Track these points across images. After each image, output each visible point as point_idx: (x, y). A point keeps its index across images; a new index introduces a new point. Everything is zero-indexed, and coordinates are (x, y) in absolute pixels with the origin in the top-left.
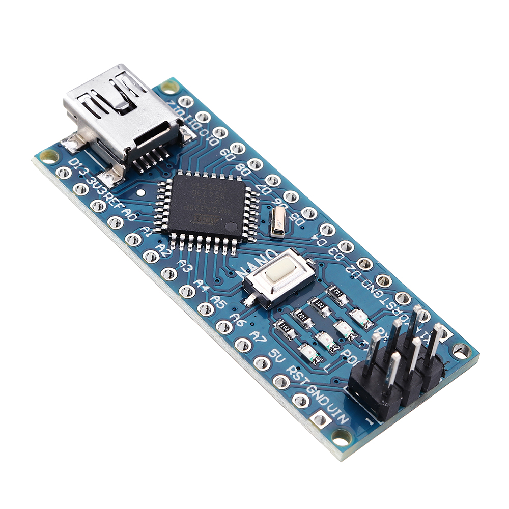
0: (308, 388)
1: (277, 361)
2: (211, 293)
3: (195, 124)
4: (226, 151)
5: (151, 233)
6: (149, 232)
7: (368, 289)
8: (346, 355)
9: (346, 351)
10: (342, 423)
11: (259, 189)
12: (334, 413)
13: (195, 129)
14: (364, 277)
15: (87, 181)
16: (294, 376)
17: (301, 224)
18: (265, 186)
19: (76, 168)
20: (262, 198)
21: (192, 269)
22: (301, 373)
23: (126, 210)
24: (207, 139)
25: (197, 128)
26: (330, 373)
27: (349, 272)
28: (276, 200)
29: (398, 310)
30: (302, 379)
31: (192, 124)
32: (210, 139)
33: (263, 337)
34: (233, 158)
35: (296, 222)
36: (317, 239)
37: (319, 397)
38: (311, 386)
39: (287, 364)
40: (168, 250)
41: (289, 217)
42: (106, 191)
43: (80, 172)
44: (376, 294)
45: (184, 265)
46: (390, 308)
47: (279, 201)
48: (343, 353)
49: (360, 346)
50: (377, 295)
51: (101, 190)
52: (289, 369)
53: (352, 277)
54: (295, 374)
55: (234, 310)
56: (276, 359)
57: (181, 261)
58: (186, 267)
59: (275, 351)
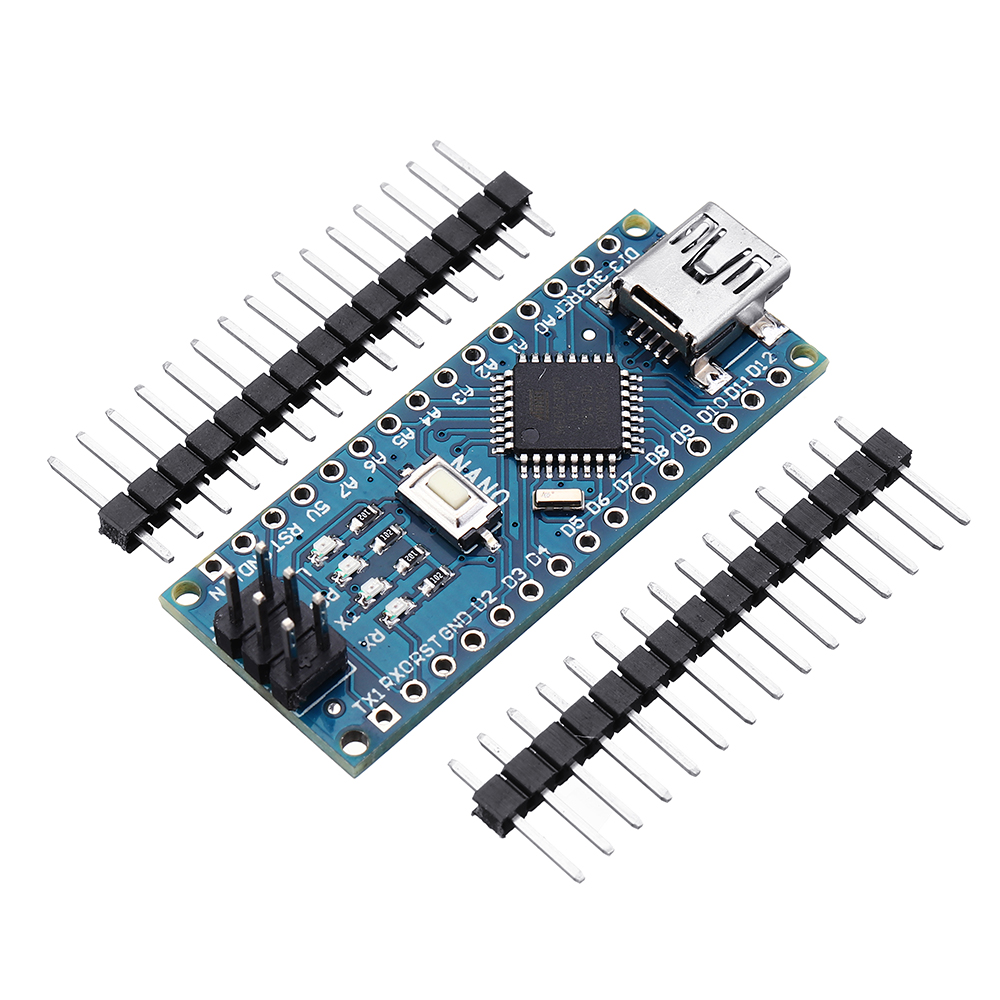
1: (309, 511)
2: (418, 428)
3: (736, 391)
4: (690, 432)
5: (515, 351)
6: (518, 350)
7: (455, 620)
8: (329, 595)
9: (336, 593)
10: (210, 592)
11: (623, 477)
13: (726, 391)
14: (476, 614)
15: (600, 272)
16: (284, 533)
17: (565, 532)
18: (631, 484)
19: (621, 256)
20: (607, 481)
21: (459, 403)
22: (291, 541)
23: (553, 319)
24: (708, 408)
25: (728, 394)
27: (483, 595)
28: (606, 499)
29: (421, 659)
30: (281, 543)
31: (737, 388)
32: (709, 411)
33: (349, 493)
34: (677, 441)
35: (567, 524)
36: (540, 553)
38: (271, 554)
39: (305, 523)
40: (489, 373)
41: (575, 517)
43: (614, 262)
44: (445, 630)
45: (465, 394)
46: (424, 649)
48: (332, 591)
49: (348, 612)
50: (447, 632)
51: (587, 289)
52: (296, 526)
54: (289, 533)
55: (394, 457)
56: (312, 511)
57: (471, 390)
58: (461, 397)
59: (326, 508)
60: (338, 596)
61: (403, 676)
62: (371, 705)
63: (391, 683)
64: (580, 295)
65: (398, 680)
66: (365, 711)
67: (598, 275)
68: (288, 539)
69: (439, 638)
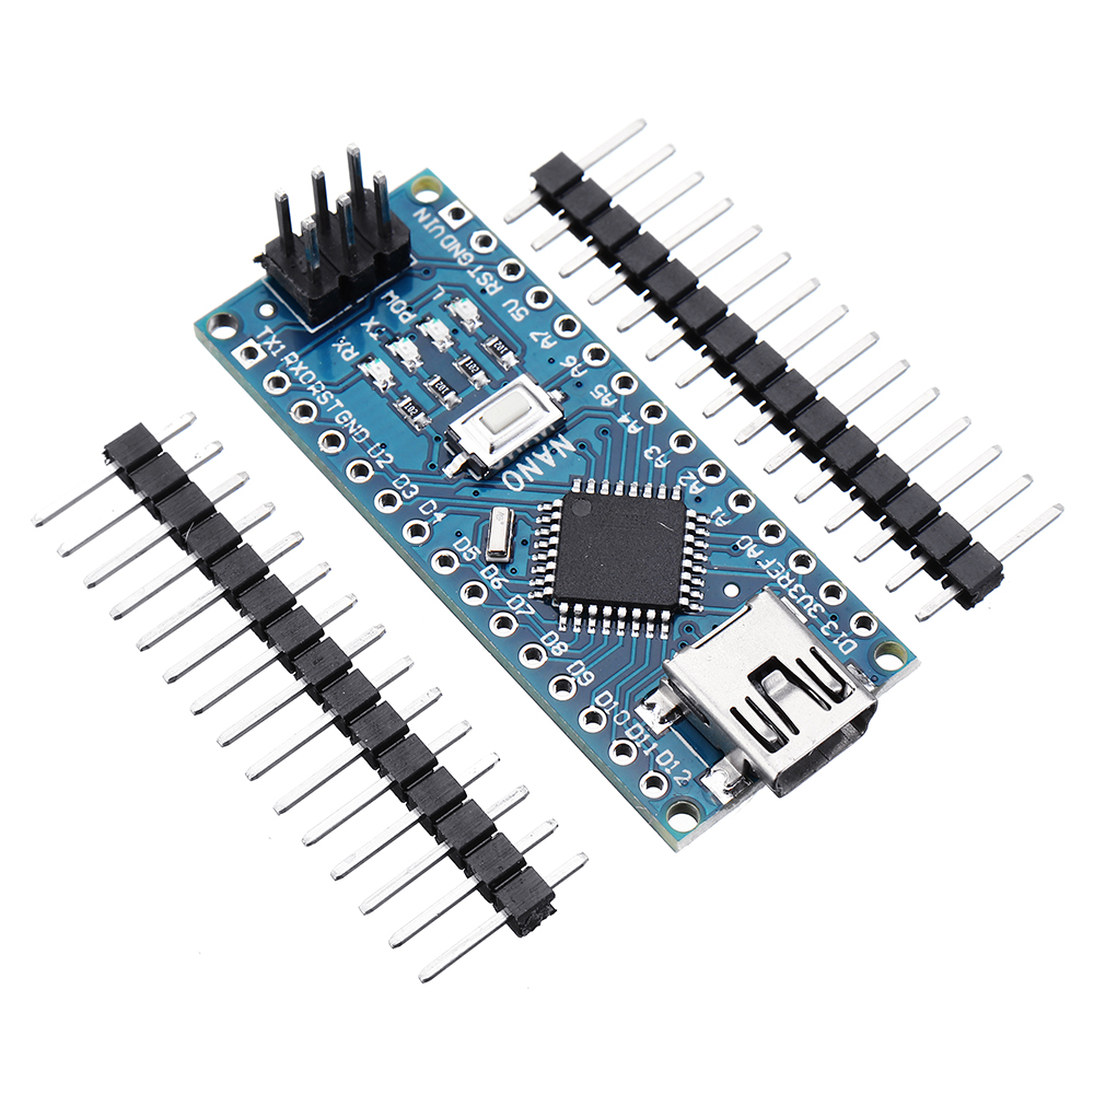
0: (471, 261)
1: (516, 302)
2: (616, 411)
3: (638, 736)
4: (584, 681)
6: (714, 518)
7: (359, 427)
8: (407, 313)
9: (407, 320)
11: (528, 605)
12: (436, 224)
13: (638, 725)
14: (363, 447)
16: (491, 278)
17: (461, 540)
18: (517, 613)
19: (844, 635)
21: (646, 452)
22: (480, 284)
23: (756, 555)
24: (616, 703)
25: (634, 727)
26: (436, 287)
27: (387, 455)
28: (500, 586)
29: (315, 391)
30: (478, 274)
31: (642, 737)
32: (612, 704)
33: (536, 340)
34: (572, 666)
35: (469, 543)
36: (435, 514)
37: (455, 248)
38: (465, 264)
39: (501, 297)
40: (685, 485)
41: (480, 552)
42: (790, 590)
43: (836, 627)
44: (347, 416)
45: (658, 459)
46: (328, 396)
47: (496, 584)
48: (411, 317)
49: (384, 330)
50: (345, 417)
51: (799, 594)
52: (498, 289)
53: (383, 446)
54: (489, 282)
55: (579, 385)
56: (517, 305)
57: (664, 465)
58: (654, 455)
59: (519, 318)
60: (404, 321)
61: (296, 374)
62: (266, 343)
63: (289, 362)
64: (791, 586)
65: (292, 369)
66: (259, 337)
67: (818, 608)
68: (482, 281)
69: (339, 410)
